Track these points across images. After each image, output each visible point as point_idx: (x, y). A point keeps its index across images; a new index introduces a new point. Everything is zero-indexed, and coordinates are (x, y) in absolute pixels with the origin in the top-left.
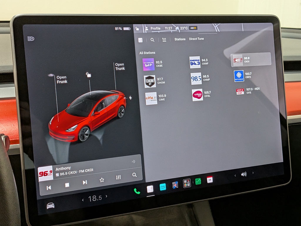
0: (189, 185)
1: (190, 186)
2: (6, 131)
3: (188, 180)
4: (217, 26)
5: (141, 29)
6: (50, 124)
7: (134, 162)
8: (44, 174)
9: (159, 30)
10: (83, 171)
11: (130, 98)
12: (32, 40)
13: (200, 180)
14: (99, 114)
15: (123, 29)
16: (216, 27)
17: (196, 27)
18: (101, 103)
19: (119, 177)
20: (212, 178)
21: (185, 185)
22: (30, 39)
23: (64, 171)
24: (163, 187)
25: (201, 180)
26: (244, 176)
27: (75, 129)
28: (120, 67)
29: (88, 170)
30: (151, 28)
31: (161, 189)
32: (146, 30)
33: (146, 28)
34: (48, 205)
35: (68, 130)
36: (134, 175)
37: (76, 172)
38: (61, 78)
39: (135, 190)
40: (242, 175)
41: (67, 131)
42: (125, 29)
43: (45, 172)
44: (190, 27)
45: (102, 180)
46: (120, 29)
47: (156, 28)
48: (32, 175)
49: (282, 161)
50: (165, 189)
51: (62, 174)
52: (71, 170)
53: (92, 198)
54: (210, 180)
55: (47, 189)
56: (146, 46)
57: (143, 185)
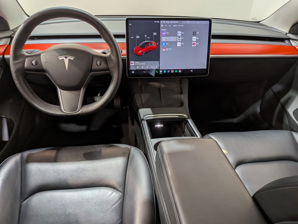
0: (173, 72)
4: (188, 22)
5: (162, 22)
6: (134, 50)
7: (157, 63)
8: (132, 63)
11: (157, 44)
13: (177, 71)
19: (152, 67)
22: (130, 24)
23: (137, 63)
24: (165, 72)
27: (141, 52)
28: (155, 34)
29: (144, 64)
30: (166, 22)
33: (164, 22)
34: (132, 72)
35: (139, 52)
36: (157, 67)
37: (140, 64)
38: (138, 36)
39: (156, 71)
40: (191, 71)
42: (158, 22)
44: (179, 22)
45: (147, 67)
46: (156, 22)
47: (168, 22)
48: (129, 64)
49: (206, 68)
51: (137, 64)
53: (144, 72)
54: (180, 71)
55: (132, 68)
56: (164, 28)
57: (159, 70)
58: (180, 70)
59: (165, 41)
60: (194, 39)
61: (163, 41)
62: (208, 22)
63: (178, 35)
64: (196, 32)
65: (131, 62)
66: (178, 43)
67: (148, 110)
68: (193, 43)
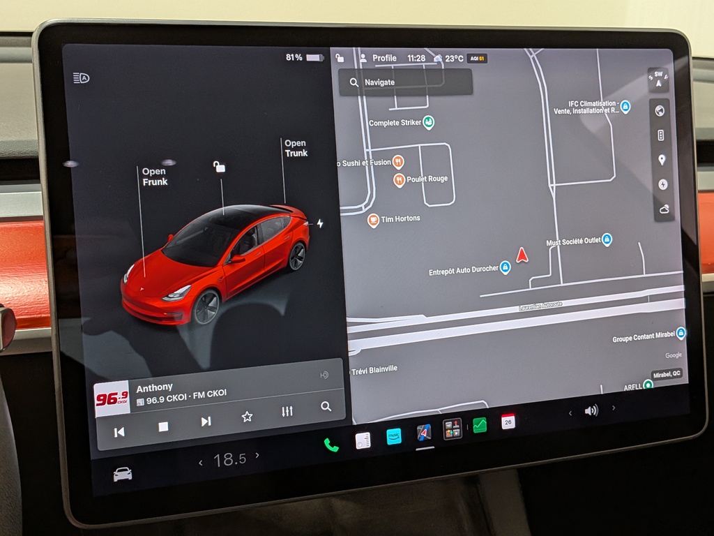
0: (456, 433)
1: (460, 436)
2: (27, 294)
3: (456, 422)
4: (534, 55)
5: (349, 59)
6: (125, 281)
7: (326, 375)
8: (110, 399)
9: (392, 62)
10: (201, 395)
11: (320, 224)
12: (84, 80)
13: (483, 421)
14: (244, 260)
15: (305, 58)
16: (533, 58)
17: (485, 56)
18: (249, 234)
19: (287, 411)
20: (513, 417)
21: (449, 434)
22: (81, 78)
23: (156, 394)
24: (394, 437)
25: (487, 421)
26: (592, 414)
27: (185, 294)
28: (296, 149)
29: (215, 393)
30: (375, 57)
31: (390, 442)
32: (361, 61)
33: (361, 57)
34: (116, 473)
35: (167, 296)
36: (325, 406)
37: (185, 397)
38: (152, 172)
39: (327, 442)
40: (588, 411)
41: (166, 299)
42: (310, 58)
43: (110, 395)
44: (469, 56)
45: (247, 417)
46: (299, 57)
47: (387, 57)
48: (80, 402)
50: (399, 441)
51: (151, 401)
52: (174, 392)
53: (222, 459)
54: (508, 423)
55: (116, 436)
57: (345, 432)
58: (507, 410)
62: (666, 60)
65: (100, 389)
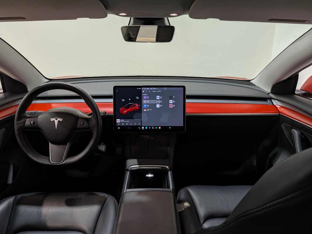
1: (154, 129)
3: (153, 127)
4: (165, 88)
5: (144, 89)
6: (120, 110)
7: (139, 120)
8: (118, 121)
9: (149, 89)
11: (140, 105)
13: (157, 127)
14: (131, 109)
15: (139, 89)
18: (132, 106)
19: (135, 124)
22: (117, 91)
24: (146, 128)
26: (170, 128)
28: (137, 98)
29: (128, 121)
34: (118, 128)
35: (124, 112)
36: (139, 124)
37: (125, 121)
38: (123, 100)
44: (157, 88)
45: (131, 124)
48: (115, 121)
49: (182, 125)
51: (122, 121)
53: (128, 128)
54: (160, 128)
55: (118, 124)
56: (145, 93)
57: (141, 127)
59: (146, 103)
60: (171, 102)
61: (144, 103)
62: (182, 89)
63: (157, 99)
64: (172, 97)
65: (117, 120)
66: (157, 105)
67: (135, 161)
68: (170, 105)
